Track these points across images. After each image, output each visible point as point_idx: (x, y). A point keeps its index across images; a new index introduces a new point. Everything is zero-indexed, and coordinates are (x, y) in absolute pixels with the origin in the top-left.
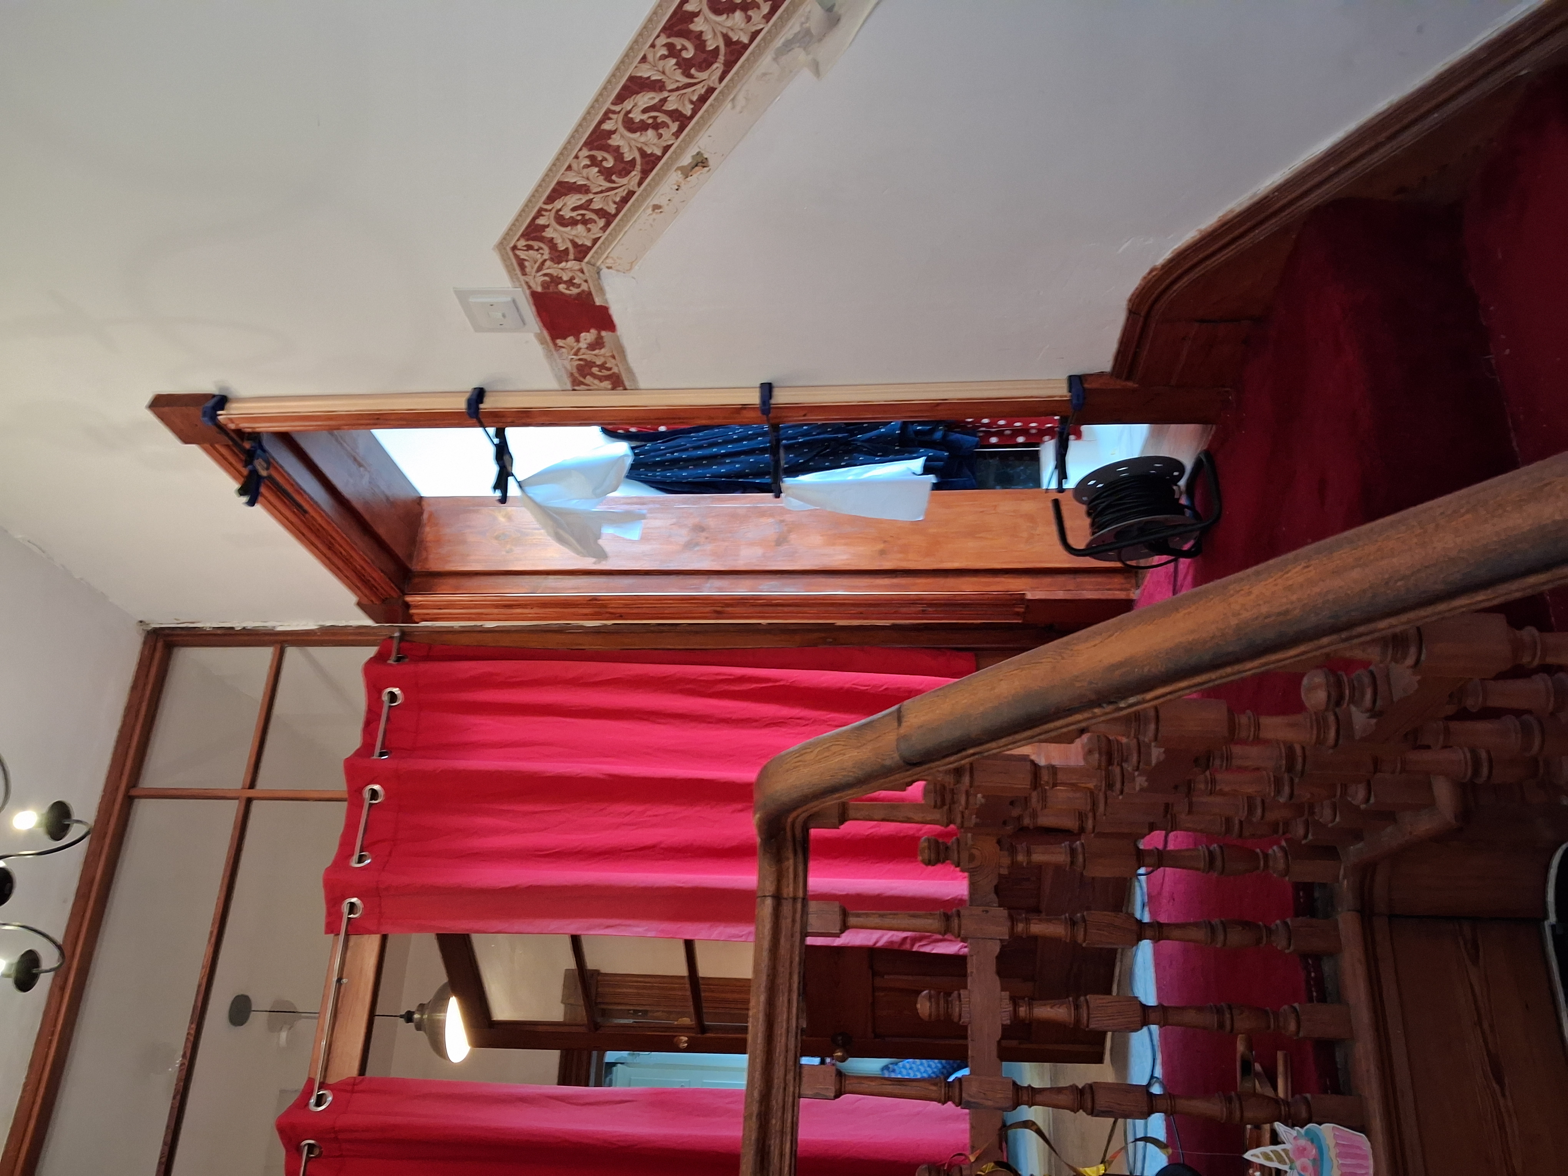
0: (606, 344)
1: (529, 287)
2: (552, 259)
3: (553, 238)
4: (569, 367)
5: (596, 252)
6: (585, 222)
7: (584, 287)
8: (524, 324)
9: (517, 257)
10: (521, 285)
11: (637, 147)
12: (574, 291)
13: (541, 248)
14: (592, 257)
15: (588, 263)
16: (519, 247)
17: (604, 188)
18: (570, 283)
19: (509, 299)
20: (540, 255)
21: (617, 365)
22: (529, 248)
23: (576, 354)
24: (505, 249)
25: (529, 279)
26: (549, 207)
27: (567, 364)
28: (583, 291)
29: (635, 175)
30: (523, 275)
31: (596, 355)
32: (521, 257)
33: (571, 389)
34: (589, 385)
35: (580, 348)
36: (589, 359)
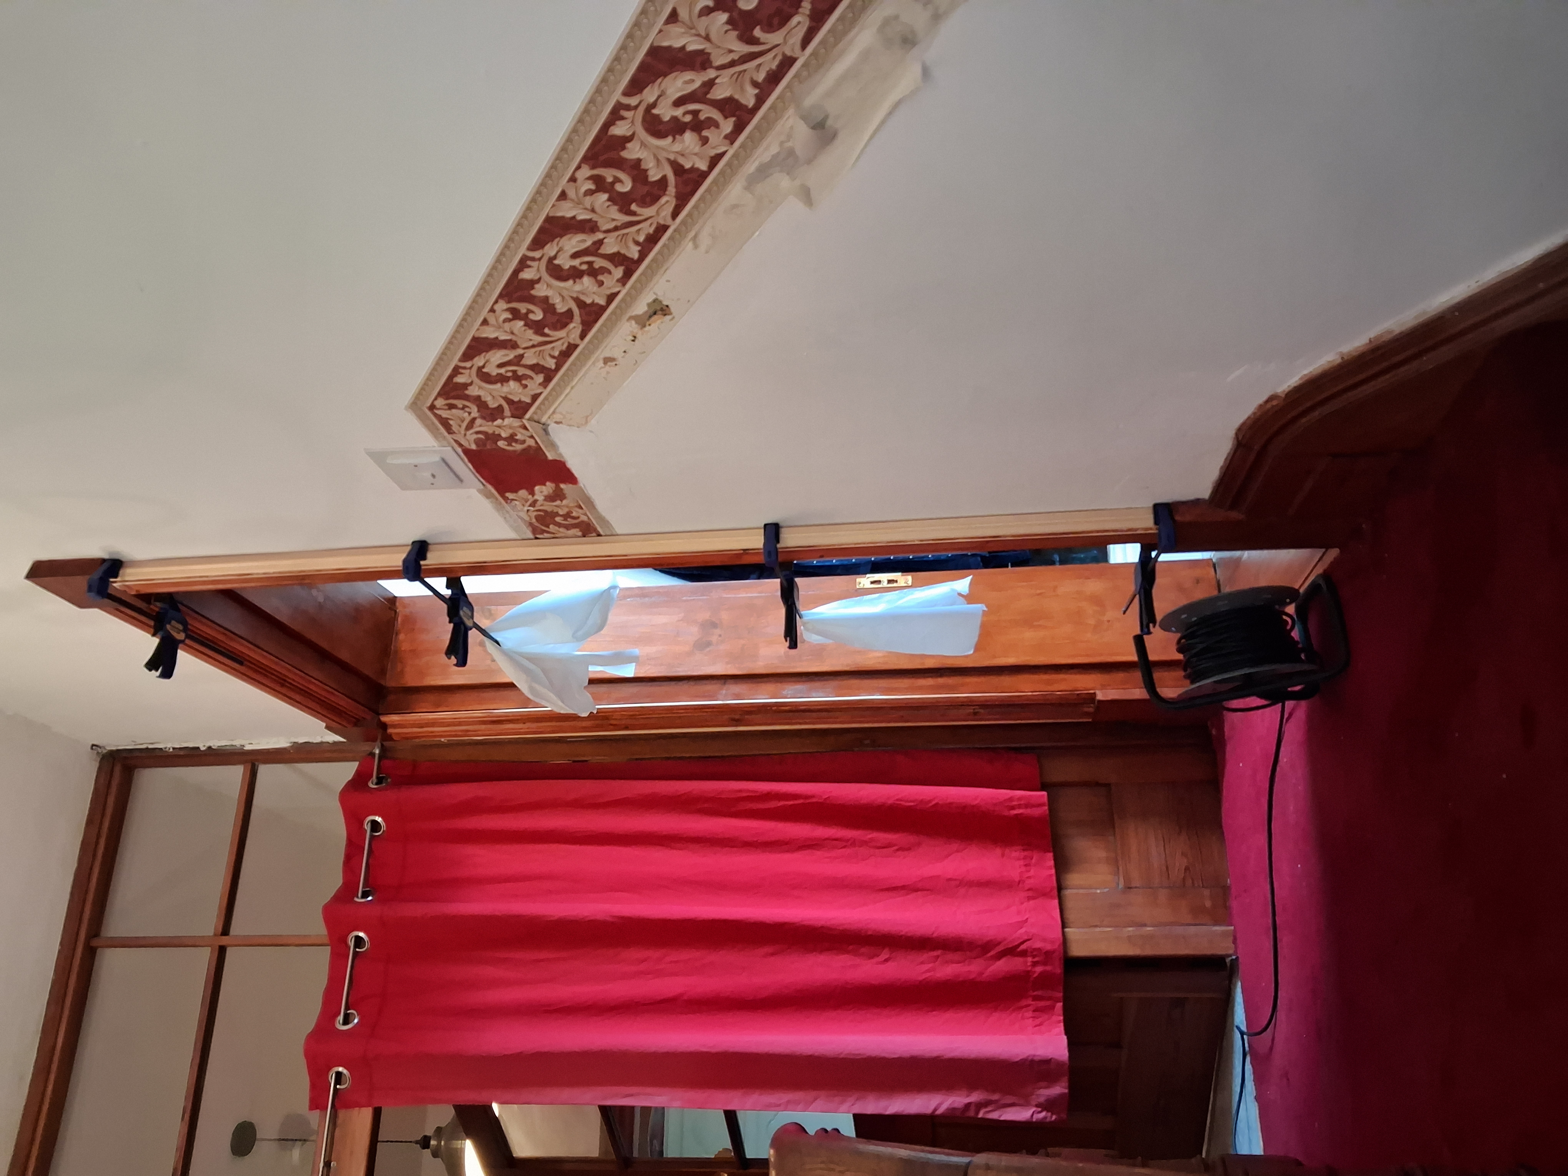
0: (568, 496)
1: (461, 445)
2: (483, 418)
3: (479, 396)
4: (527, 519)
5: (539, 408)
6: (518, 378)
7: (531, 443)
8: (462, 481)
9: (437, 416)
10: (449, 444)
11: (572, 297)
12: (518, 447)
13: (465, 407)
14: (535, 413)
15: (530, 419)
16: (438, 406)
17: (536, 343)
18: (512, 440)
19: (437, 458)
20: (467, 414)
21: (585, 514)
22: (451, 407)
23: (532, 506)
24: (420, 408)
25: (458, 437)
26: (467, 364)
27: (523, 514)
28: (530, 447)
29: (575, 327)
30: (449, 433)
31: (557, 506)
32: (444, 416)
33: (533, 537)
34: (553, 533)
35: (537, 500)
36: (549, 510)
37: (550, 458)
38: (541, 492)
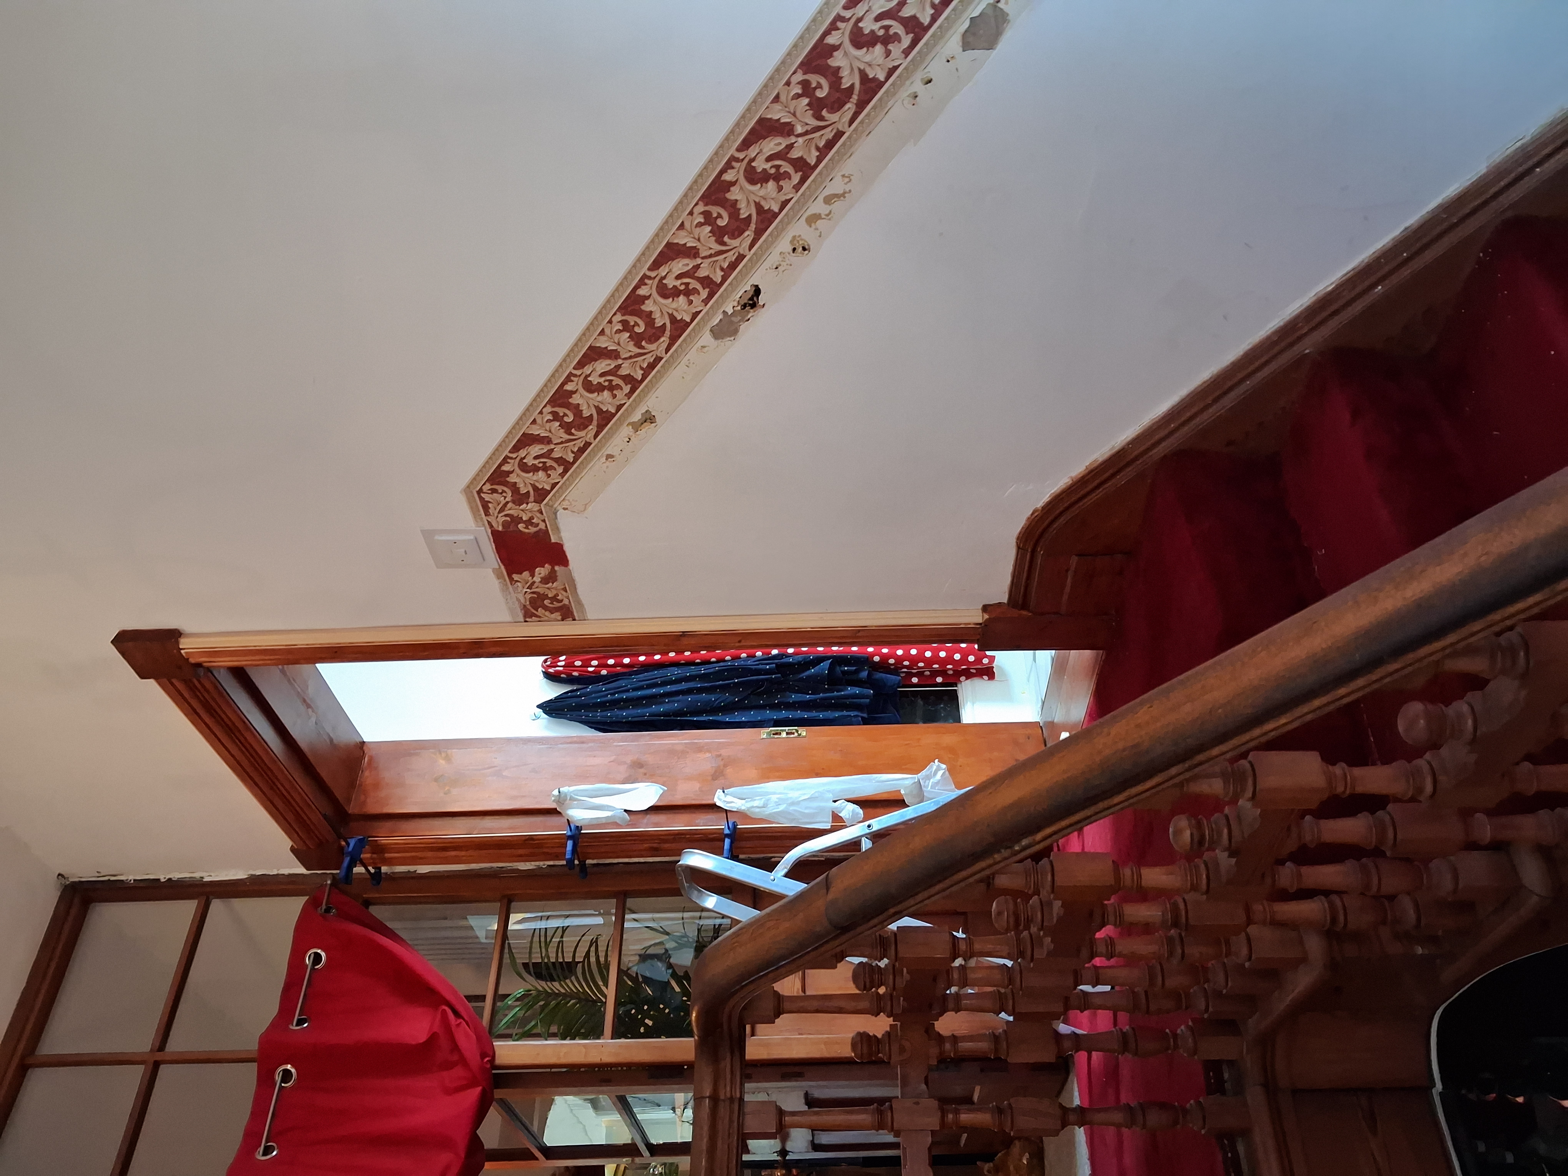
0: (559, 578)
1: (491, 526)
2: (513, 502)
3: (516, 483)
4: (523, 601)
5: (554, 495)
6: (545, 469)
7: (542, 526)
8: (484, 560)
9: (481, 499)
10: (484, 525)
11: (594, 405)
12: (532, 530)
13: (504, 491)
14: (551, 499)
15: (547, 504)
16: (484, 491)
17: (564, 440)
18: (529, 522)
20: (503, 498)
21: (568, 598)
22: (494, 491)
23: (529, 588)
24: (472, 492)
25: (492, 519)
26: (514, 456)
27: (521, 597)
28: (540, 529)
29: (592, 429)
30: (486, 515)
31: (548, 588)
32: (486, 499)
33: (523, 620)
34: (540, 617)
35: (534, 582)
36: (542, 593)
37: (553, 541)
38: (540, 574)
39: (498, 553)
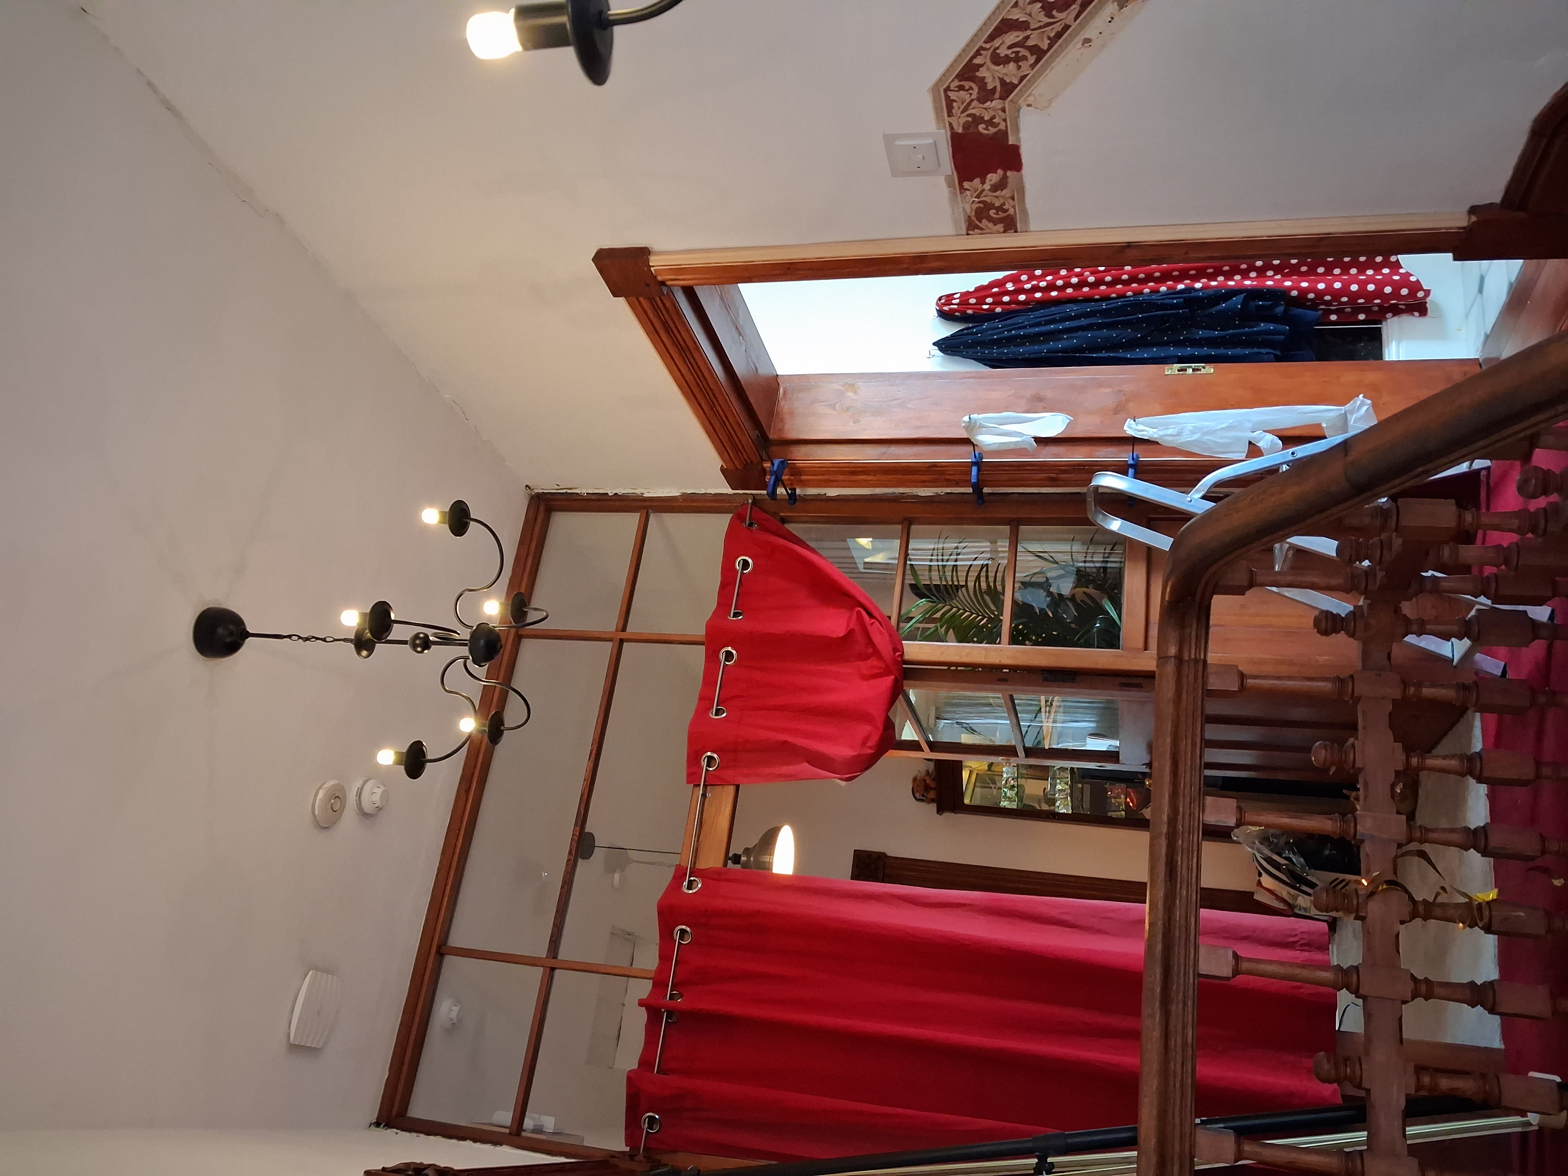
0: (1009, 185)
1: (952, 128)
2: (979, 99)
3: (985, 77)
4: (968, 211)
5: (1020, 90)
6: (1018, 59)
7: (1002, 126)
8: (939, 166)
9: (947, 97)
10: (944, 127)
12: (992, 130)
13: (971, 88)
14: (1016, 95)
15: (1011, 101)
16: (952, 88)
17: (1042, 24)
18: (990, 123)
19: (932, 141)
20: (969, 95)
21: (1014, 207)
22: (961, 88)
23: (978, 197)
24: (939, 90)
25: (953, 120)
26: (987, 46)
27: (967, 207)
28: (1000, 130)
29: (1075, 8)
30: (949, 116)
31: (996, 197)
32: (951, 98)
33: (965, 233)
34: (982, 229)
35: (984, 190)
36: (989, 201)
37: (1010, 143)
38: (991, 180)
39: (953, 158)
